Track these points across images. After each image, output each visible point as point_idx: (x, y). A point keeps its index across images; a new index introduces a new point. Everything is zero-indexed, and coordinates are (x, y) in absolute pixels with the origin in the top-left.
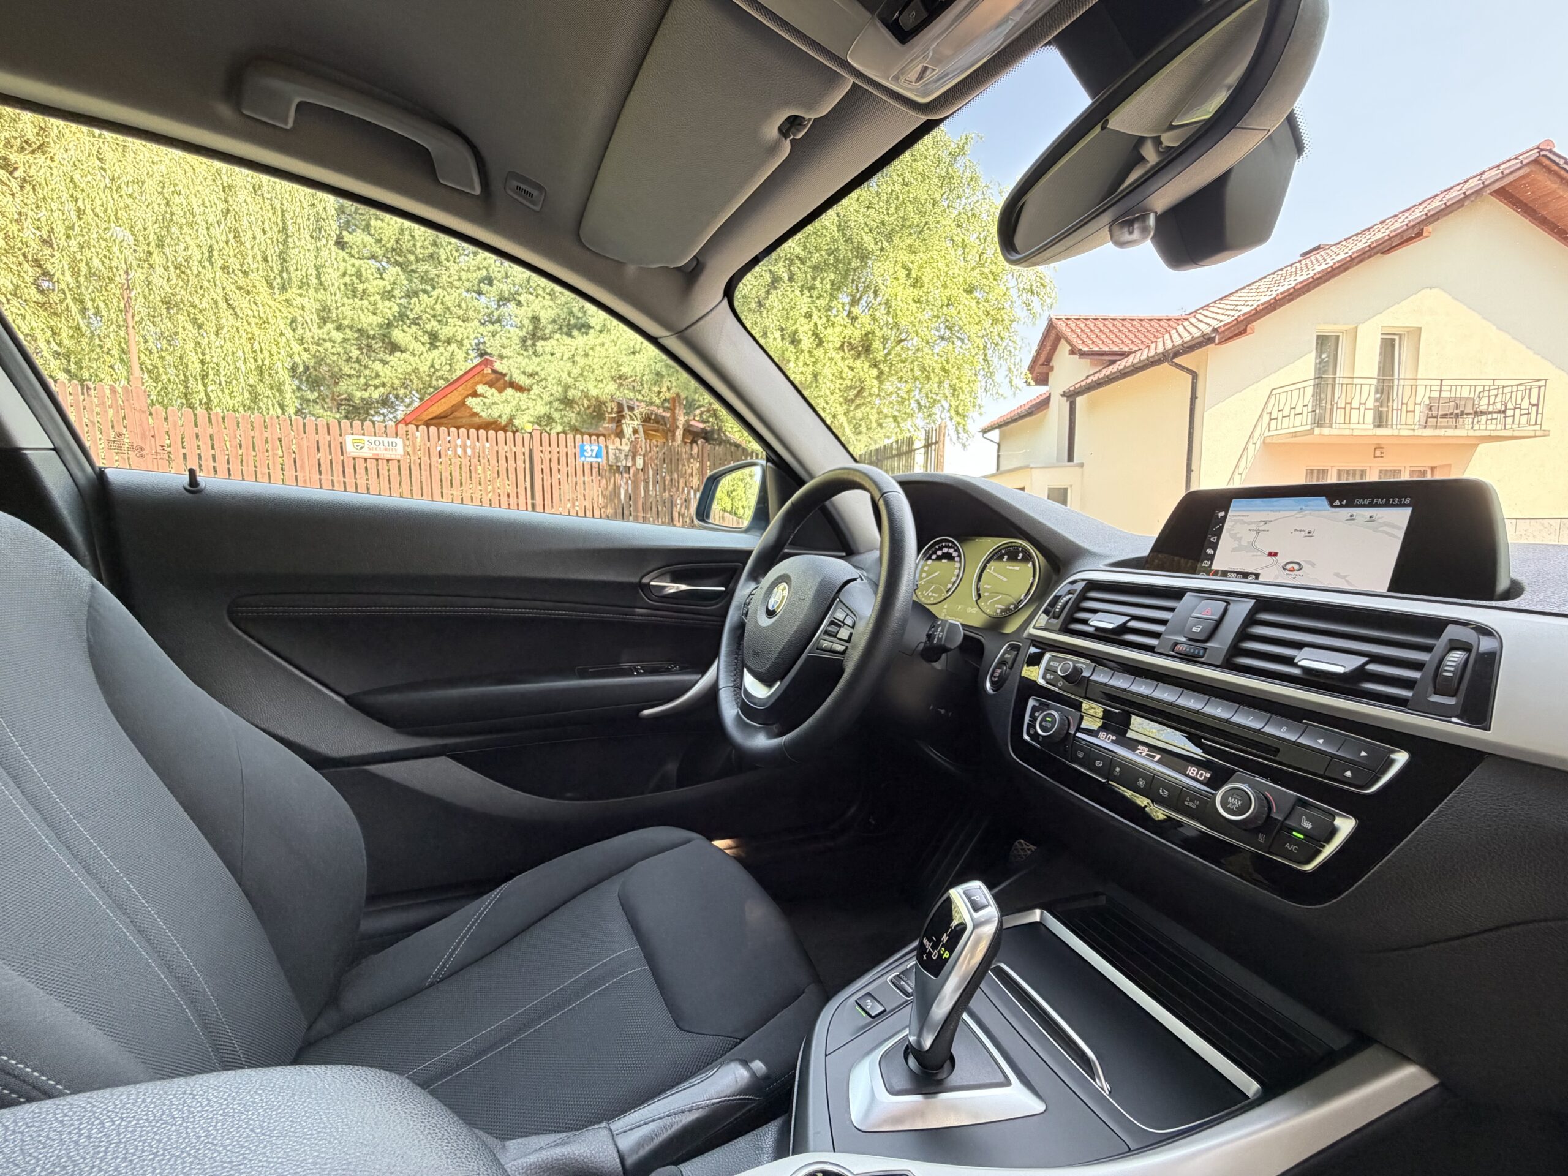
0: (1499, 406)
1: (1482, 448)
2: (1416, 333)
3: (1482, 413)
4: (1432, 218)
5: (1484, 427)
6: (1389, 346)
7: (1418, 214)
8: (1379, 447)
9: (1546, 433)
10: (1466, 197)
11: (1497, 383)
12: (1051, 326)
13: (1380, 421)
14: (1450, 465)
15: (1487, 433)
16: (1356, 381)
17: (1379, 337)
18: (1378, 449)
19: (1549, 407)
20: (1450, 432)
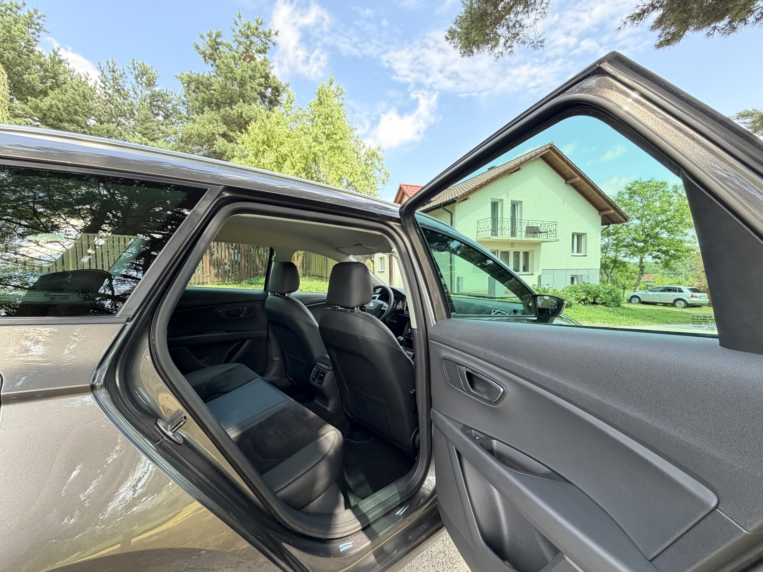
0: (544, 230)
1: (543, 244)
2: (521, 202)
3: (541, 232)
4: (522, 163)
5: (542, 237)
6: (514, 206)
7: (518, 162)
8: (512, 243)
9: (558, 240)
10: (532, 158)
11: (544, 222)
12: (401, 188)
13: (513, 234)
14: (533, 251)
15: (542, 240)
16: (504, 220)
17: (510, 203)
18: (512, 244)
19: (558, 231)
20: (531, 239)
